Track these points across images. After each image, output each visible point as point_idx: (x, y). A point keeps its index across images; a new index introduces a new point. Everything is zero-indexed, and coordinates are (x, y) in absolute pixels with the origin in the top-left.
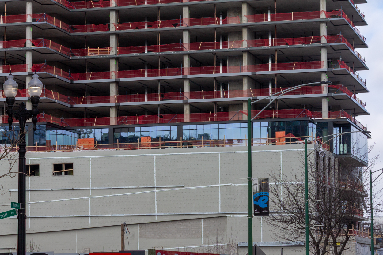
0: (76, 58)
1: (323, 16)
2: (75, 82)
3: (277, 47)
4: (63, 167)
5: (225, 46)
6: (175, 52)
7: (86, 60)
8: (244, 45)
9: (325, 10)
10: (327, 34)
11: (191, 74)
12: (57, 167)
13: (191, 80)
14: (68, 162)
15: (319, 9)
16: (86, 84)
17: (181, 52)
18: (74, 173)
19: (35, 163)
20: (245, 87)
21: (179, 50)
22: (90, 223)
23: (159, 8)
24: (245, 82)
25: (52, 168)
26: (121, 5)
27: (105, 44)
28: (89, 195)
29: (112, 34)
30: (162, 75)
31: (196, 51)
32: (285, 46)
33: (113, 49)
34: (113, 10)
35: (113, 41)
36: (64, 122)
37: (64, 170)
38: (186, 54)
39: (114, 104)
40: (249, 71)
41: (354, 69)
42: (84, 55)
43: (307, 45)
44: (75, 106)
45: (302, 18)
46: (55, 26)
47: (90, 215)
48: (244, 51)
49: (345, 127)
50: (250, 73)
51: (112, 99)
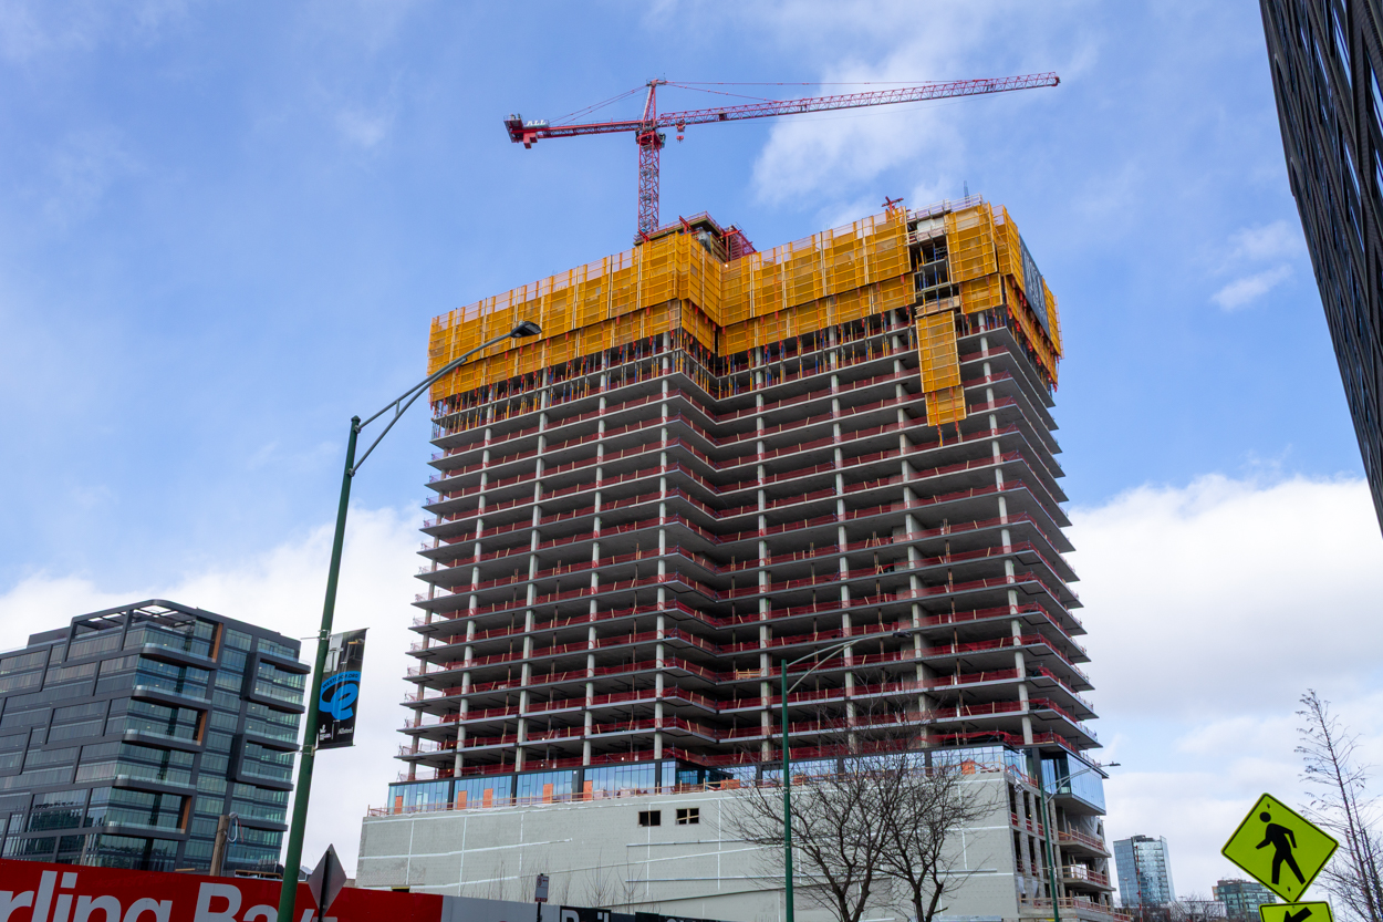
0: (723, 683)
1: (1014, 611)
2: (722, 712)
3: (959, 654)
4: (688, 812)
5: (899, 658)
6: (835, 669)
7: (734, 685)
8: (918, 655)
9: (1016, 604)
10: (1022, 633)
11: (856, 694)
12: (681, 813)
13: (855, 703)
14: (694, 807)
15: (1008, 604)
16: (735, 714)
17: (841, 668)
18: (700, 820)
19: (656, 809)
20: (923, 708)
21: (840, 666)
22: (719, 888)
23: (815, 618)
24: (922, 700)
25: (675, 814)
26: (773, 617)
27: (756, 666)
28: (717, 850)
29: (763, 652)
30: (821, 698)
31: (859, 666)
32: (968, 653)
33: (765, 670)
34: (763, 625)
35: (764, 661)
36: (707, 761)
37: (688, 817)
38: (848, 671)
39: (765, 737)
40: (925, 686)
41: (1075, 690)
42: (732, 679)
43: (995, 650)
44: (722, 741)
45: (987, 616)
46: (692, 644)
47: (719, 877)
48: (917, 663)
49: (1059, 757)
50: (926, 690)
51: (764, 730)
